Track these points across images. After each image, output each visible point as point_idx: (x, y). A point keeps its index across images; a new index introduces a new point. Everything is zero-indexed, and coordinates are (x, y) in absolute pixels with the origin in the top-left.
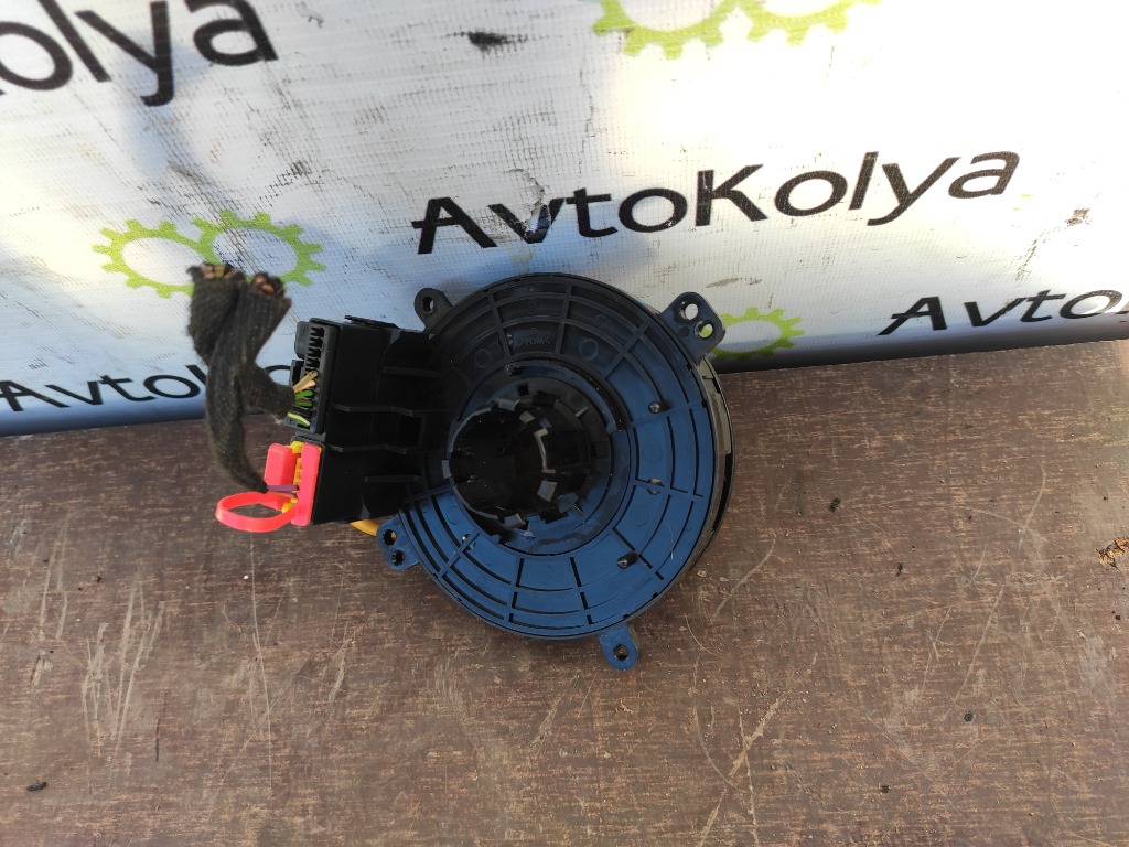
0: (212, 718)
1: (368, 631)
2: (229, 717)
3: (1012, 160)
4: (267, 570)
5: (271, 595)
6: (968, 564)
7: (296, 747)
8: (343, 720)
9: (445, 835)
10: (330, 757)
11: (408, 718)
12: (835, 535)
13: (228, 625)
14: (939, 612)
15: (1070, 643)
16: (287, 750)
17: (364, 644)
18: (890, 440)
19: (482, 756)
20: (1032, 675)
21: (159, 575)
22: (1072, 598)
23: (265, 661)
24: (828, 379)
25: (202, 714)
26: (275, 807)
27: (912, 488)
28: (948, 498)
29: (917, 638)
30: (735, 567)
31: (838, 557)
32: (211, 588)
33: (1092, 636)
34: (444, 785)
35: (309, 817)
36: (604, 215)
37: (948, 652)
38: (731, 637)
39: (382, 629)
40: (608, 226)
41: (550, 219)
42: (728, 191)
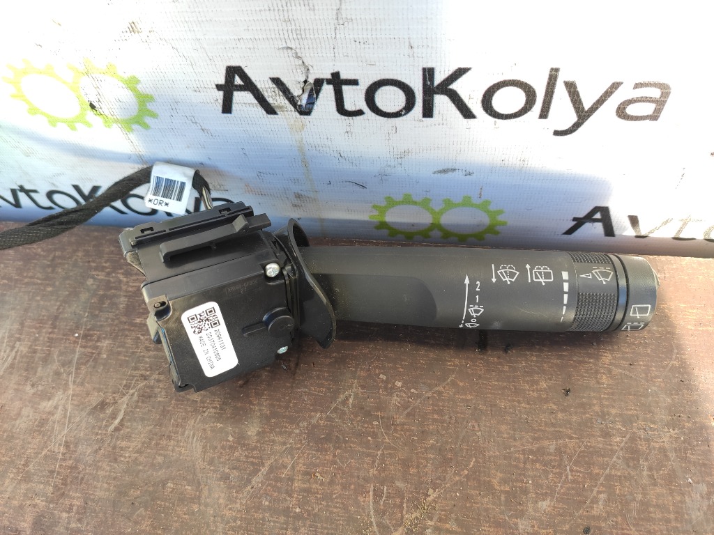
0: (27, 429)
1: (148, 387)
2: (38, 431)
3: (665, 90)
4: (91, 332)
5: (90, 350)
6: (606, 409)
7: (77, 461)
8: (114, 448)
10: (99, 473)
11: (160, 455)
12: (504, 372)
13: (56, 366)
14: (576, 443)
15: (680, 485)
16: (71, 462)
17: (143, 396)
19: (205, 492)
20: (645, 505)
21: (22, 324)
22: (686, 450)
23: (73, 395)
25: (21, 425)
26: (51, 502)
28: (597, 357)
29: (555, 460)
30: (424, 383)
31: (504, 388)
32: (52, 339)
33: (698, 483)
34: (173, 510)
35: (72, 514)
36: (354, 98)
37: (579, 476)
38: (411, 435)
39: (159, 387)
40: (358, 108)
41: (315, 96)
42: (446, 88)
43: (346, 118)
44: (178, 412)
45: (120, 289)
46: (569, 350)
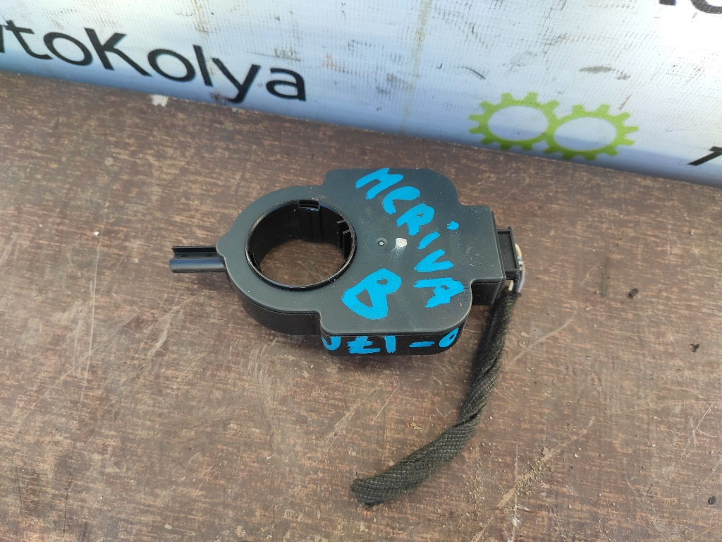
0: (37, 346)
1: (197, 304)
2: (53, 350)
4: (116, 228)
5: (116, 251)
7: (109, 391)
8: (157, 376)
9: (229, 501)
10: (138, 407)
11: (218, 389)
12: (628, 320)
13: (70, 268)
14: (703, 405)
16: (100, 392)
17: (191, 315)
18: (688, 251)
19: (278, 438)
21: (19, 209)
23: (97, 307)
24: (647, 187)
25: (28, 340)
27: (699, 296)
29: (680, 423)
30: (537, 326)
31: (628, 338)
32: (62, 232)
34: (238, 456)
35: (107, 456)
37: (705, 441)
38: (522, 386)
39: (211, 305)
44: (237, 338)
45: (151, 176)
46: (697, 300)
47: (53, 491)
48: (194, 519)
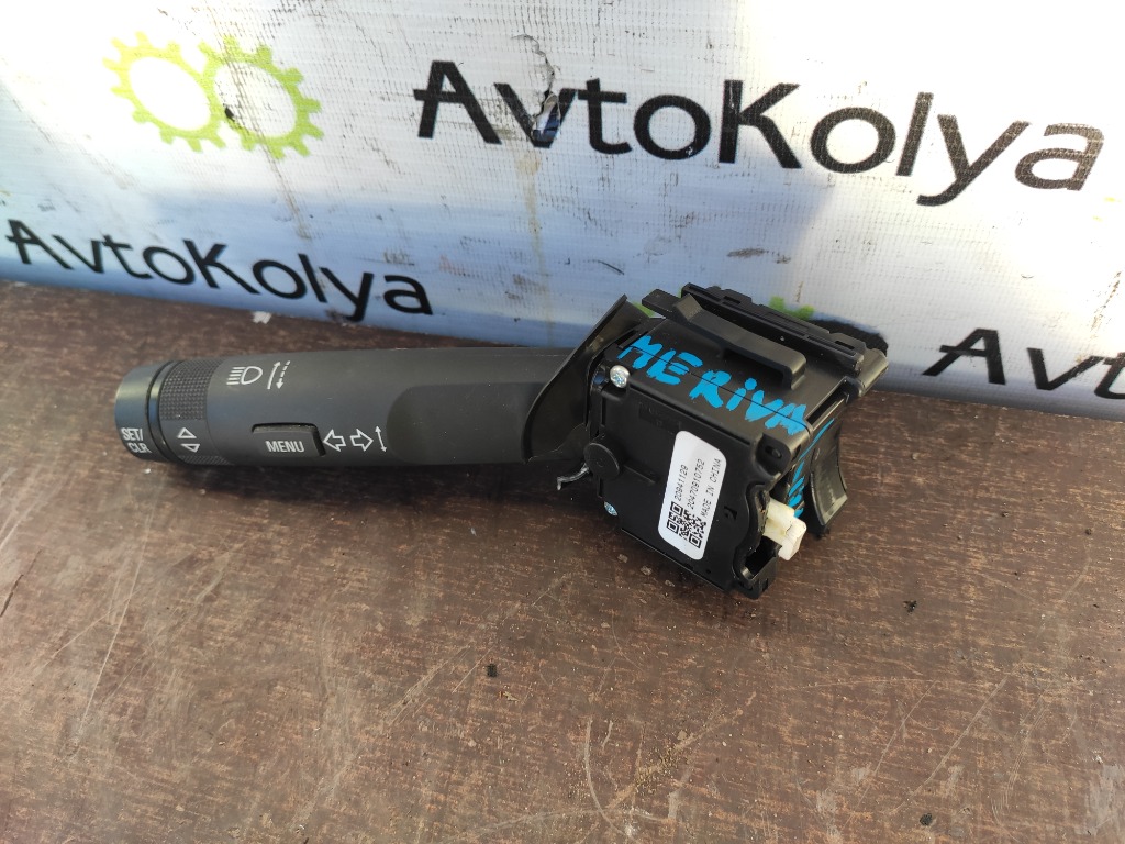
0: (73, 587)
1: (264, 541)
2: (90, 591)
3: (1094, 138)
6: (970, 638)
7: (142, 640)
8: (201, 625)
9: (259, 781)
15: (1082, 765)
16: (132, 641)
17: (254, 554)
18: (907, 481)
19: (332, 704)
20: (1022, 789)
22: (1095, 712)
23: (148, 544)
25: (65, 579)
27: (922, 538)
28: (963, 558)
29: (884, 708)
31: (812, 591)
33: (1112, 763)
34: (279, 726)
35: (125, 718)
36: (618, 123)
37: (919, 735)
38: (658, 649)
39: (279, 543)
40: (622, 141)
41: (559, 117)
42: (758, 116)
43: (603, 155)
44: (304, 581)
46: (918, 544)
47: (54, 757)
48: (213, 801)
